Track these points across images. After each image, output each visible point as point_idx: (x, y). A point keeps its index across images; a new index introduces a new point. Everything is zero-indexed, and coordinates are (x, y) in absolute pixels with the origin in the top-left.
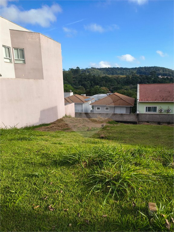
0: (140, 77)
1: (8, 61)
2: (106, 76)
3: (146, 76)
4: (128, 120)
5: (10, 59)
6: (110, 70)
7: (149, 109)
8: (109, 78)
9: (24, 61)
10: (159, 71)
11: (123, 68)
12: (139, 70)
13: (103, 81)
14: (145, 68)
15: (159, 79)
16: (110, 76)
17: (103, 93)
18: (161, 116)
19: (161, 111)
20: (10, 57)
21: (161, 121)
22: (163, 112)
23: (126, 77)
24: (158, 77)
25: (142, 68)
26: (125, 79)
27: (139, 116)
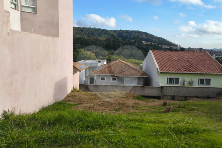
0: (123, 41)
1: (13, 6)
2: (81, 38)
3: (129, 41)
4: (150, 95)
5: (15, 5)
6: (85, 30)
7: (170, 81)
8: (86, 40)
9: (34, 10)
10: (142, 36)
11: (100, 29)
12: (121, 33)
13: (77, 43)
14: (127, 31)
15: (144, 45)
16: (86, 37)
17: (89, 58)
18: (188, 89)
19: (184, 83)
20: (16, 1)
21: (188, 95)
22: (186, 84)
23: (106, 41)
24: (142, 43)
25: (123, 31)
26: (105, 43)
27: (164, 89)
